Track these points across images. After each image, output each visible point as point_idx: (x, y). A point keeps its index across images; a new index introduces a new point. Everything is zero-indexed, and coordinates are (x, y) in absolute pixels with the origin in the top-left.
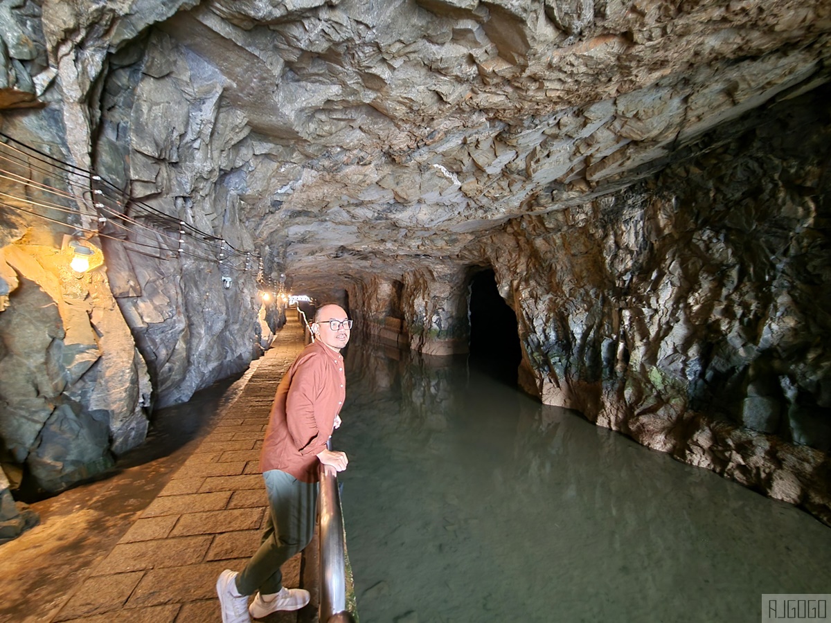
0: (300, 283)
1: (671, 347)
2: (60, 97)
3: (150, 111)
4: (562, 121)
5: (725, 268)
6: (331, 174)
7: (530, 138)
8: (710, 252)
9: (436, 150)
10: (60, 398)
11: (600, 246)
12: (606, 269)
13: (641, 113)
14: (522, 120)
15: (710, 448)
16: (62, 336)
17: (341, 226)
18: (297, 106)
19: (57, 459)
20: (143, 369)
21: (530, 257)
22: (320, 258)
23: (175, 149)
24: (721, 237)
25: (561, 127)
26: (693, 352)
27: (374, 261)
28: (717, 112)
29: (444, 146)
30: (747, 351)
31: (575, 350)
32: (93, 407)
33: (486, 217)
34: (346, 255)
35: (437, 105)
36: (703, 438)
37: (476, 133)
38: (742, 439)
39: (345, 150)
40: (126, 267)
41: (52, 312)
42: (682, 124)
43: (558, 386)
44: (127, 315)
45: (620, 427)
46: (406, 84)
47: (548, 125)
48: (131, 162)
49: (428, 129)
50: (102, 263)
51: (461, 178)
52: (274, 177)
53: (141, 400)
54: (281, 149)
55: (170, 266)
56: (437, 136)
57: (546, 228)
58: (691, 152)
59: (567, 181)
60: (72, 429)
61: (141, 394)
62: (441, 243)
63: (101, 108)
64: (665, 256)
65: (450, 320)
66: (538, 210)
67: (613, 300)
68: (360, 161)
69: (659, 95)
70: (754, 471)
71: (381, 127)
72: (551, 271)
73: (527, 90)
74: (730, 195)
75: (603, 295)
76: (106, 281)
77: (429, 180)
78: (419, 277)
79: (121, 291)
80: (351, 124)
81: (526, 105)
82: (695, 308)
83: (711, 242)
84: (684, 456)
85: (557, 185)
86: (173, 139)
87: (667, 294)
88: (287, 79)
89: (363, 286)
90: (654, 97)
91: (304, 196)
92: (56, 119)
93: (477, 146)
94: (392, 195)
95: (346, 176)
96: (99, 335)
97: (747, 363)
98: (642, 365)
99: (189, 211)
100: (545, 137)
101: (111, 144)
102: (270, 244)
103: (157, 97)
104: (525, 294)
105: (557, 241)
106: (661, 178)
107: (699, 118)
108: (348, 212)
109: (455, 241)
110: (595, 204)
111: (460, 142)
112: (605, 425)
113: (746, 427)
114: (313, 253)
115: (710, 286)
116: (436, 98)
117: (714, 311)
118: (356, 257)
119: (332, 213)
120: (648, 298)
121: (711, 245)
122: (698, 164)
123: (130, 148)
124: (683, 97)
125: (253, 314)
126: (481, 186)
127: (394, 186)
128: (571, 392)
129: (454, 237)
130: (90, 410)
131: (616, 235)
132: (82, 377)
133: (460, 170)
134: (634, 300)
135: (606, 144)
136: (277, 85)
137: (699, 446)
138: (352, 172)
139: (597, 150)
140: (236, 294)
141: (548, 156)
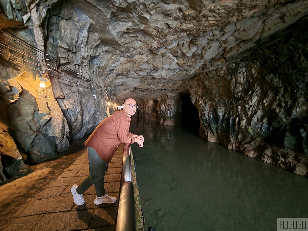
0: (121, 101)
1: (256, 119)
2: (32, 24)
3: (64, 32)
4: (215, 34)
5: (278, 88)
6: (130, 59)
7: (203, 41)
8: (272, 83)
9: (168, 48)
10: (38, 131)
11: (229, 83)
12: (231, 91)
13: (246, 28)
14: (200, 34)
15: (271, 156)
16: (38, 110)
17: (135, 79)
18: (117, 31)
19: (38, 152)
20: (66, 123)
21: (203, 89)
22: (128, 91)
23: (74, 47)
24: (277, 77)
25: (214, 36)
26: (265, 121)
27: (147, 92)
28: (276, 26)
29: (171, 46)
30: (287, 119)
31: (220, 122)
32: (50, 135)
33: (187, 74)
34: (137, 90)
35: (168, 29)
36: (268, 152)
37: (183, 40)
38: (284, 152)
39: (135, 49)
40: (59, 88)
41: (34, 101)
42: (262, 32)
43: (214, 135)
44: (60, 105)
45: (237, 149)
46: (156, 21)
47: (210, 35)
48: (59, 51)
49: (165, 40)
50: (50, 85)
51: (177, 59)
52: (110, 60)
53: (66, 134)
54: (112, 49)
55: (74, 89)
56: (168, 42)
57: (209, 77)
58: (266, 44)
59: (217, 58)
60: (43, 142)
61: (66, 132)
62: (170, 85)
63: (47, 30)
64: (254, 85)
65: (174, 113)
66: (206, 70)
67: (234, 103)
68: (141, 53)
69: (253, 21)
70: (289, 164)
71: (147, 39)
72: (211, 93)
73: (202, 21)
74: (281, 60)
75: (231, 101)
76: (52, 92)
77: (166, 60)
78: (163, 98)
79: (58, 96)
80: (137, 39)
81: (201, 28)
82: (266, 104)
83: (273, 79)
84: (261, 159)
85: (213, 60)
86: (73, 43)
87: (255, 100)
88: (113, 21)
89: (143, 102)
90: (251, 22)
91: (121, 67)
92: (31, 33)
93: (183, 46)
94: (152, 66)
95: (136, 59)
96: (51, 110)
97: (286, 124)
98: (245, 126)
99: (81, 70)
100: (208, 41)
101: (51, 44)
102: (110, 86)
103: (67, 27)
104: (201, 102)
105: (213, 82)
106: (253, 55)
107: (269, 29)
108: (137, 73)
109: (176, 83)
110: (228, 67)
111: (177, 44)
112: (231, 148)
113: (286, 148)
114: (125, 90)
115: (272, 96)
116: (167, 26)
117: (273, 105)
118: (140, 91)
119: (131, 74)
120: (248, 101)
121: (273, 80)
122: (268, 48)
123: (58, 46)
124: (263, 21)
125: (105, 110)
126: (184, 61)
127: (153, 63)
128: (218, 137)
129: (175, 82)
130: (49, 136)
131: (235, 78)
132: (45, 124)
133: (177, 55)
134: (242, 102)
135: (232, 42)
136: (109, 22)
137: (267, 155)
138: (137, 57)
139: (228, 45)
140: (98, 102)
141: (210, 48)
